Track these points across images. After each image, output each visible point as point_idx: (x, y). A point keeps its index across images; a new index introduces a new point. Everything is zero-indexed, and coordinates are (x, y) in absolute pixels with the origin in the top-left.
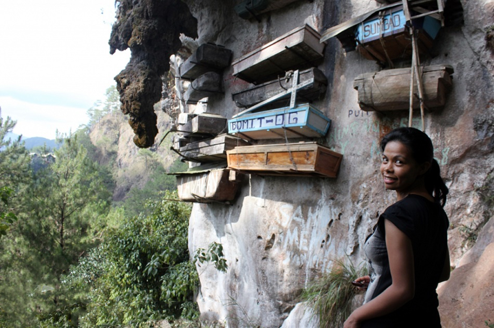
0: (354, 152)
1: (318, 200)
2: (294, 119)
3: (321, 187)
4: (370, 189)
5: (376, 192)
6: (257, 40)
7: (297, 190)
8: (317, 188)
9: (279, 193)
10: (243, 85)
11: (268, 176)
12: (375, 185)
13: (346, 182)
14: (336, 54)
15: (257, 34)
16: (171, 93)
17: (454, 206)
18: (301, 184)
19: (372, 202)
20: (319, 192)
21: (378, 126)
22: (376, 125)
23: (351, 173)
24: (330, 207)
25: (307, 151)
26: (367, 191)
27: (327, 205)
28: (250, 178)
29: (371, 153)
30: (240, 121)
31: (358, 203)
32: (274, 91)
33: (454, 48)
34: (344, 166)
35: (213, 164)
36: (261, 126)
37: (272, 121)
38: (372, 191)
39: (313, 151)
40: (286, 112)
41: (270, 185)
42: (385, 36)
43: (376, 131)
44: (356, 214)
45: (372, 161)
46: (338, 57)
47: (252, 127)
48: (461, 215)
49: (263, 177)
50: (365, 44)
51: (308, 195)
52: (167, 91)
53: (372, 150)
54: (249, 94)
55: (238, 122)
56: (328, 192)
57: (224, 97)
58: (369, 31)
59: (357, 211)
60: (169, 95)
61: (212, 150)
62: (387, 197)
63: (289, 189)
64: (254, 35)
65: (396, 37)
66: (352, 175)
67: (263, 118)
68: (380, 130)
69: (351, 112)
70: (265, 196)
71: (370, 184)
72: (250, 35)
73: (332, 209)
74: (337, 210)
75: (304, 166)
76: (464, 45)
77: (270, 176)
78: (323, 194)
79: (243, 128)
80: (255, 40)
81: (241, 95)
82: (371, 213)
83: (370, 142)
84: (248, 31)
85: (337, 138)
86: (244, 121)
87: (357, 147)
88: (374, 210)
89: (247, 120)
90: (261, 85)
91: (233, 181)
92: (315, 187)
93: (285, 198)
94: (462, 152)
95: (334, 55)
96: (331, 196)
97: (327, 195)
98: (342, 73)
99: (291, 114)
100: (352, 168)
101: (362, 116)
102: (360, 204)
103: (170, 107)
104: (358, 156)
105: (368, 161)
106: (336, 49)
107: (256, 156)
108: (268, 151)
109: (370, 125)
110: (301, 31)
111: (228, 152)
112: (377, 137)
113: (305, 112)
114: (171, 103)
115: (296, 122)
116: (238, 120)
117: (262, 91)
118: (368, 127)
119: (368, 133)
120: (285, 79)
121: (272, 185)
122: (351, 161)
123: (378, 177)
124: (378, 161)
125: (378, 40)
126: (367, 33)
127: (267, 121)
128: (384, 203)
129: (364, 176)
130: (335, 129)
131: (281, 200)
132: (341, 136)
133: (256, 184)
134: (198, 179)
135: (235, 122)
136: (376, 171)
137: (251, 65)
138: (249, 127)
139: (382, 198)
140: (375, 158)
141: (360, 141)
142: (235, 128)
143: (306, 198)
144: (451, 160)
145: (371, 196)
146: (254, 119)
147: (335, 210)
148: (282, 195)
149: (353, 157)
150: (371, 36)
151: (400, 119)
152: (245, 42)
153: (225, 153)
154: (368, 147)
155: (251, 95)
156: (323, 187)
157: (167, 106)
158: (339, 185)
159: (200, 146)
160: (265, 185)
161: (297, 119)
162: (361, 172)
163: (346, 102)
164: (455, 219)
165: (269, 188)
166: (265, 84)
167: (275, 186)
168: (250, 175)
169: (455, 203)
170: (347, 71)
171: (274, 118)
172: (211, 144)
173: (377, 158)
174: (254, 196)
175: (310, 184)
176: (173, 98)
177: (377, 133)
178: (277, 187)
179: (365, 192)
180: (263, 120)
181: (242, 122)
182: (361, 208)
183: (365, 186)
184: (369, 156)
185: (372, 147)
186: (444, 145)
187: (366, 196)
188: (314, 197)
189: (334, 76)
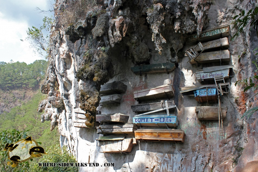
0: (190, 133)
1: (174, 151)
2: (169, 120)
3: (175, 146)
4: (200, 147)
5: (202, 148)
6: (139, 83)
7: (164, 147)
8: (174, 146)
9: (155, 149)
10: (132, 101)
11: (150, 142)
12: (202, 146)
13: (188, 144)
14: (179, 96)
15: (139, 80)
16: (56, 93)
17: (228, 152)
18: (166, 145)
19: (201, 151)
20: (175, 148)
21: (200, 124)
22: (199, 124)
23: (190, 141)
24: (181, 154)
25: (178, 133)
26: (199, 148)
27: (179, 153)
28: (139, 142)
29: (198, 134)
30: (140, 119)
31: (196, 152)
32: (155, 107)
33: (225, 101)
34: (187, 138)
35: (115, 135)
36: (152, 122)
37: (158, 120)
38: (201, 148)
39: (182, 133)
40: (165, 117)
41: (151, 146)
42: (208, 96)
43: (199, 126)
44: (196, 156)
45: (198, 137)
46: (179, 97)
47: (147, 122)
48: (230, 155)
49: (147, 142)
50: (200, 97)
51: (169, 149)
52: (53, 92)
53: (198, 133)
54: (140, 107)
55: (138, 119)
56: (179, 148)
57: (120, 105)
58: (201, 92)
59: (196, 155)
60: (55, 94)
61: (124, 130)
62: (206, 149)
63: (160, 147)
64: (138, 81)
65: (212, 97)
66: (190, 142)
67: (153, 118)
68: (201, 126)
69: (188, 119)
70: (148, 150)
71: (200, 145)
72: (136, 80)
73: (182, 155)
74: (185, 155)
75: (177, 138)
76: (228, 100)
77: (151, 142)
78: (176, 149)
79: (142, 122)
80: (138, 83)
81: (136, 107)
82: (202, 155)
83: (197, 130)
84: (134, 78)
85: (182, 128)
86: (142, 119)
87: (192, 132)
88: (203, 154)
89: (144, 119)
90: (148, 104)
91: (135, 144)
92: (173, 146)
93: (159, 151)
94: (231, 134)
95: (178, 96)
96: (180, 149)
97: (178, 149)
98: (182, 103)
99: (168, 118)
100: (190, 139)
101: (193, 120)
102: (197, 152)
103: (55, 101)
104: (193, 135)
105: (196, 137)
106: (178, 94)
107: (152, 134)
108: (159, 132)
109: (197, 124)
110: (170, 86)
111: (135, 132)
112: (200, 128)
113: (175, 118)
114: (56, 99)
115: (171, 121)
116: (139, 118)
117: (149, 106)
118: (196, 125)
119: (196, 127)
120: (161, 103)
121: (152, 145)
122: (189, 136)
123: (202, 142)
124: (200, 137)
125: (206, 96)
126: (201, 93)
127: (155, 120)
128: (205, 151)
129: (195, 142)
130: (181, 124)
131: (156, 151)
132: (184, 127)
133: (143, 145)
134: (115, 143)
135: (137, 119)
136: (201, 140)
137: (145, 96)
138: (145, 121)
139: (205, 150)
140: (199, 136)
141: (192, 129)
142: (137, 121)
143: (169, 151)
144: (227, 137)
145: (201, 149)
146: (148, 118)
147: (184, 155)
148: (157, 149)
149: (190, 135)
150: (202, 94)
151: (209, 123)
152: (133, 83)
153: (133, 132)
154: (197, 132)
155: (142, 108)
156: (177, 146)
157: (53, 100)
158: (184, 145)
159: (114, 128)
160: (148, 145)
161: (171, 120)
162: (194, 140)
163: (185, 115)
164: (228, 156)
165: (150, 147)
166: (150, 104)
167: (153, 146)
168: (139, 141)
169: (228, 151)
170: (184, 103)
171: (159, 119)
172: (123, 127)
173: (200, 136)
174: (142, 150)
175: (170, 145)
176: (57, 96)
177: (200, 127)
178: (154, 146)
179: (198, 148)
180: (153, 119)
181: (141, 119)
182: (197, 154)
183: (198, 146)
184: (197, 135)
185: (198, 132)
186: (225, 132)
187: (199, 149)
188: (172, 150)
189: (178, 104)
